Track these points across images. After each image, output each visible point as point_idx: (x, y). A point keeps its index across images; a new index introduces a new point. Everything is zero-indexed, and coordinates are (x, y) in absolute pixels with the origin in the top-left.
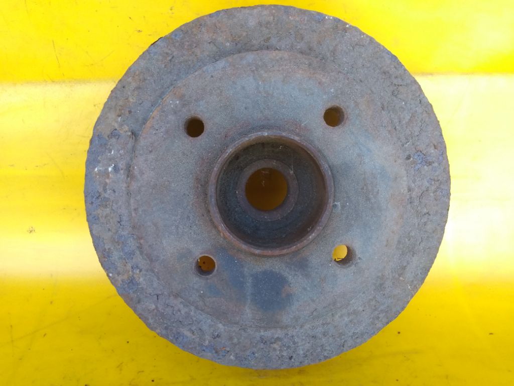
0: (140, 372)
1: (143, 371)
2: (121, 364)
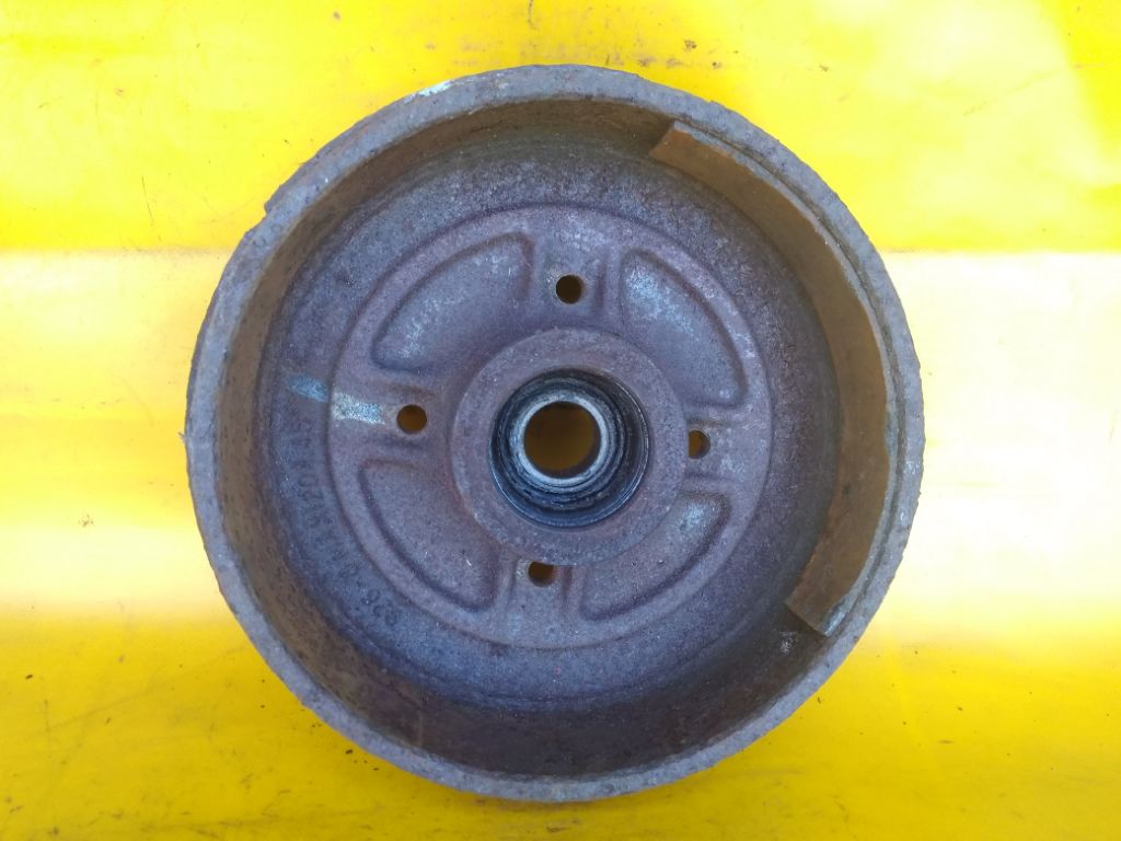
0: (283, 792)
1: (289, 791)
2: (249, 776)
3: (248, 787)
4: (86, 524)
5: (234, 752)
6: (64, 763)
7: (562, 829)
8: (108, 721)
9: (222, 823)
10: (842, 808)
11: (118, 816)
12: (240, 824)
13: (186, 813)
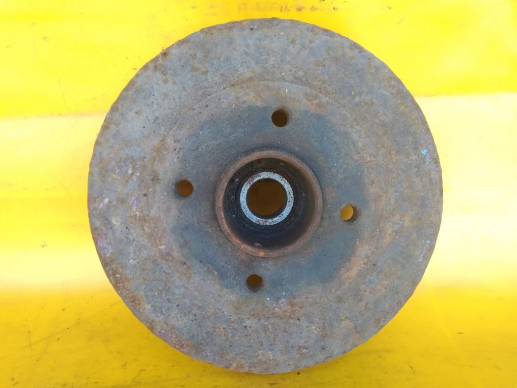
3: (125, 369)
4: (43, 246)
5: (118, 352)
6: (38, 361)
7: (277, 383)
8: (58, 339)
10: (411, 368)
11: (64, 385)
13: (96, 383)
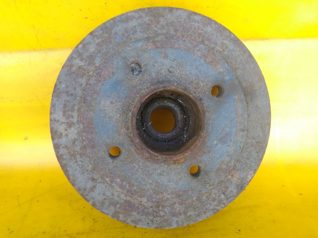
2: (84, 217)
4: (26, 139)
6: (25, 216)
8: (38, 201)
9: (77, 234)
11: (44, 233)
12: (83, 233)
13: (65, 231)
